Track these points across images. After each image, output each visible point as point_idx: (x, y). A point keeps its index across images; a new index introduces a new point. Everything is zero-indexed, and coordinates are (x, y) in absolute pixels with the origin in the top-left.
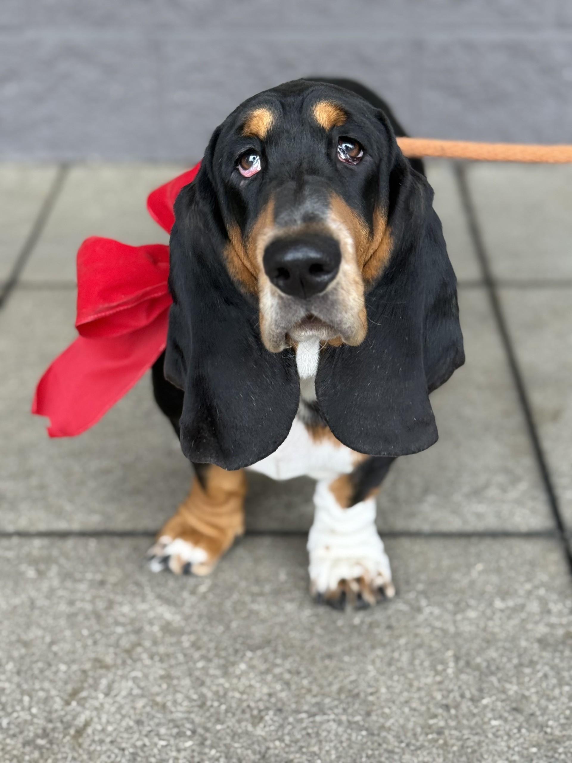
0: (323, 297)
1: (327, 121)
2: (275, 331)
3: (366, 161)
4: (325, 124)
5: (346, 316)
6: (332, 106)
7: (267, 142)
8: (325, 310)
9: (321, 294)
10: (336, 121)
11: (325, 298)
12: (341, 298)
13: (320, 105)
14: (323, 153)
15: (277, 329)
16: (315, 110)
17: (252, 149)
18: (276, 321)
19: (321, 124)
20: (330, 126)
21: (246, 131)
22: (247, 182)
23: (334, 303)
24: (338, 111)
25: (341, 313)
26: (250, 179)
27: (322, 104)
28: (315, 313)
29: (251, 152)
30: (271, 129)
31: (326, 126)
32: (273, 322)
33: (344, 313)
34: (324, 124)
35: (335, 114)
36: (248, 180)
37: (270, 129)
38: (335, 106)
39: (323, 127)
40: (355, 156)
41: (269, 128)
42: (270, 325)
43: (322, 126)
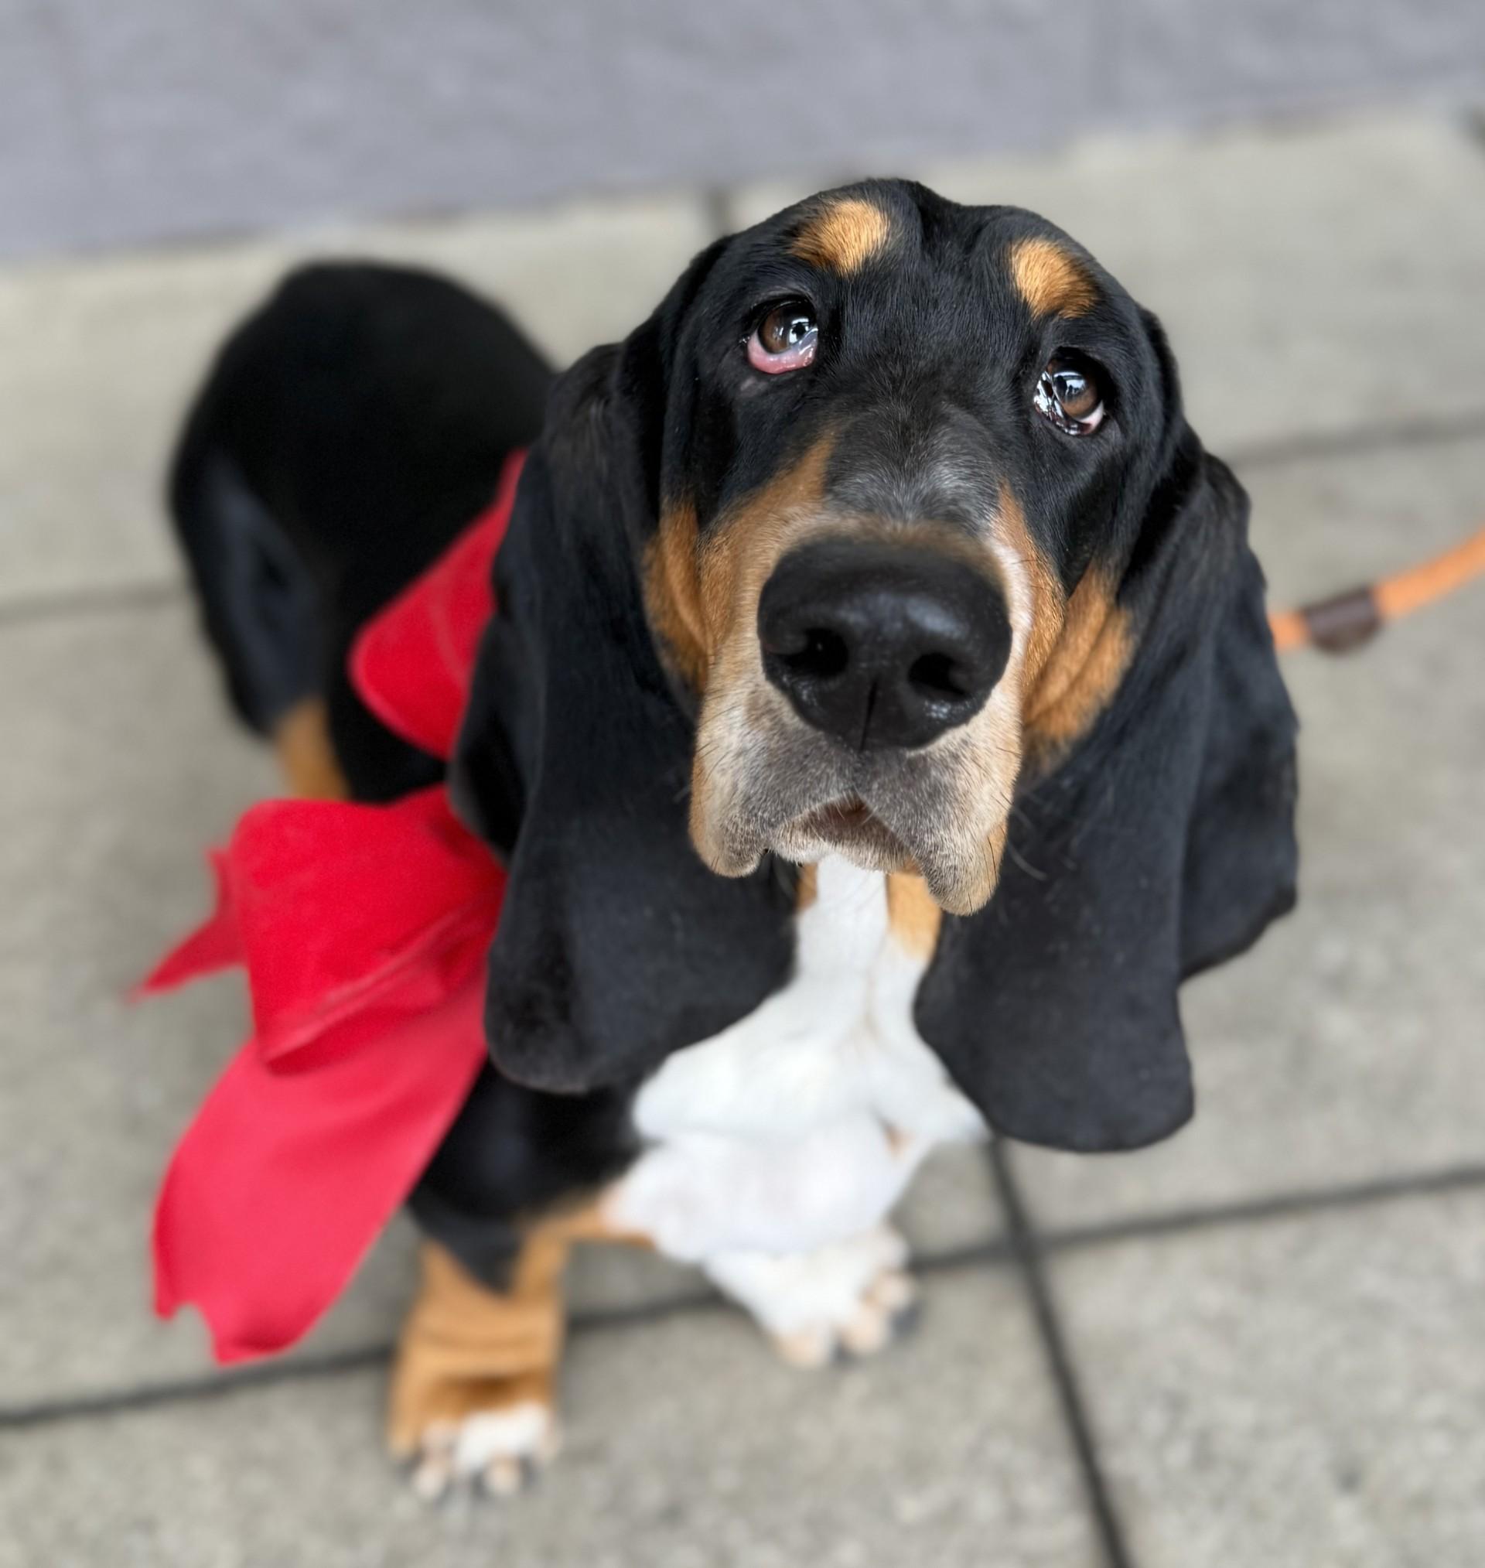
0: (912, 765)
1: (1041, 291)
2: (740, 826)
3: (1107, 441)
4: (1034, 297)
5: (958, 839)
6: (1063, 258)
7: (855, 289)
8: (907, 807)
9: (911, 754)
10: (1067, 298)
11: (920, 770)
12: (961, 784)
13: (1033, 246)
14: (1006, 367)
15: (748, 821)
16: (1016, 253)
17: (806, 298)
18: (748, 799)
19: (1023, 292)
20: (1044, 305)
21: (802, 245)
22: (762, 386)
23: (937, 793)
24: (1074, 278)
25: (946, 827)
26: (774, 379)
27: (1038, 245)
28: (874, 807)
29: (799, 305)
30: (878, 258)
31: (1035, 303)
32: (738, 799)
33: (954, 830)
34: (1030, 295)
35: (1066, 280)
36: (769, 381)
37: (875, 257)
38: (1071, 261)
39: (1026, 303)
40: (1077, 415)
41: (871, 256)
42: (727, 806)
43: (1025, 299)
